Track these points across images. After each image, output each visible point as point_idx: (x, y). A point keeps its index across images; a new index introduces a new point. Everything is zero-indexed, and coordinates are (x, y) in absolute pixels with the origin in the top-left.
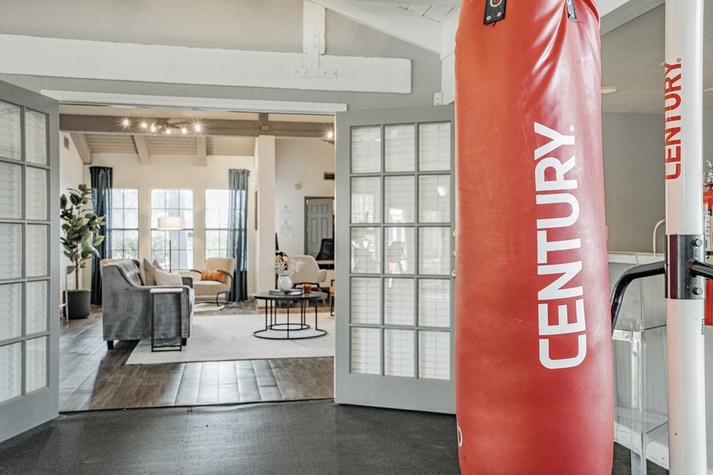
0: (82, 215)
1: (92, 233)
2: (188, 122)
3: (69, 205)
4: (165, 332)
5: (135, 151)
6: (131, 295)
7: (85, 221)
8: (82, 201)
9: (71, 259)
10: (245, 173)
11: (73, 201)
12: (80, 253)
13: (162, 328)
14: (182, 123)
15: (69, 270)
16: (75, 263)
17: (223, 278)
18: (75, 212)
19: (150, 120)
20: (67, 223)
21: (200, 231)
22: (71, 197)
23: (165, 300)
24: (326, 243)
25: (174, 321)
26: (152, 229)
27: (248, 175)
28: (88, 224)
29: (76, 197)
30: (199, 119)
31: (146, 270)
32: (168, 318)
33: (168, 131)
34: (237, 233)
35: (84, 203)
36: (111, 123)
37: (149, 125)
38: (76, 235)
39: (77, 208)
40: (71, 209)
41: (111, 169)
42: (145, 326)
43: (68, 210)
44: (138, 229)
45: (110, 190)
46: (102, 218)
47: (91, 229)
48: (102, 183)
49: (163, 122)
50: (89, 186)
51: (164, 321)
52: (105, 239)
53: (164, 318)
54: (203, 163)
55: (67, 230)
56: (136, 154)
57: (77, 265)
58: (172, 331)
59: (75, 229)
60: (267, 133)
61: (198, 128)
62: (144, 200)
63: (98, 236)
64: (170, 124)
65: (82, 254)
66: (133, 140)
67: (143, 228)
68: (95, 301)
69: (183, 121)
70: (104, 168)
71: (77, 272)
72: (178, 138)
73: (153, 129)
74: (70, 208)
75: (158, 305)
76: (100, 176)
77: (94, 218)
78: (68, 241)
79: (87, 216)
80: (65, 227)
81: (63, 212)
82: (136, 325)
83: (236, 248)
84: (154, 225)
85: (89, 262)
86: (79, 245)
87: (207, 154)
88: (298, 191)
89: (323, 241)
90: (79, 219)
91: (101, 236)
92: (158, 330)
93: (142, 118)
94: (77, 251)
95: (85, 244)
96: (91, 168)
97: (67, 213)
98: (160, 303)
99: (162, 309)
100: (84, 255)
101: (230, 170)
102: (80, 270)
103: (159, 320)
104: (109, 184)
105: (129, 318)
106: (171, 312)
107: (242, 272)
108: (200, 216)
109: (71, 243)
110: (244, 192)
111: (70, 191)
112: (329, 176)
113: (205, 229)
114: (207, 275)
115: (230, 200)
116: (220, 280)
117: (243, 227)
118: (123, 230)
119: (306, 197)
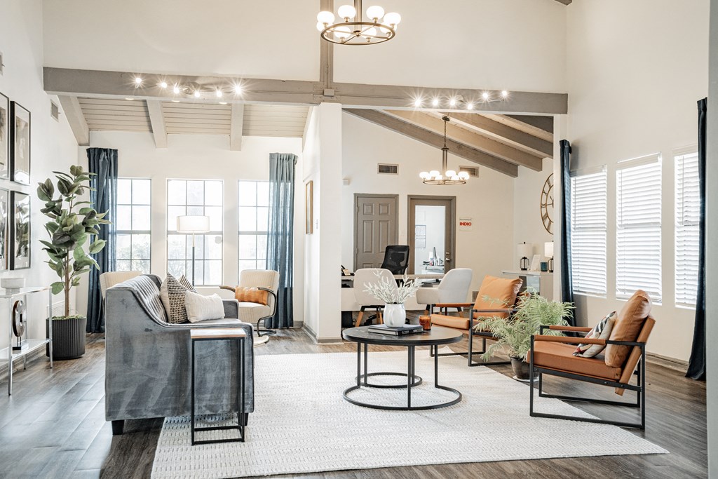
0: (76, 210)
1: (88, 235)
2: (224, 83)
3: (57, 195)
4: (213, 403)
5: (147, 129)
6: (154, 341)
7: (80, 219)
8: (76, 189)
9: (60, 273)
10: (292, 159)
11: (62, 190)
12: (71, 263)
13: (208, 396)
14: (216, 84)
15: (56, 288)
16: (64, 278)
17: (265, 298)
18: (65, 206)
19: (172, 78)
20: (54, 221)
21: (231, 234)
22: (59, 183)
23: (213, 348)
24: (391, 252)
25: (228, 384)
26: (169, 233)
27: (295, 162)
28: (84, 223)
29: (67, 183)
30: (240, 79)
31: (171, 291)
32: (217, 379)
33: (198, 94)
34: (280, 238)
35: (78, 192)
36: (117, 82)
37: (170, 84)
38: (66, 239)
39: (68, 200)
40: (61, 200)
41: (116, 151)
42: (179, 392)
43: (54, 202)
44: (150, 232)
45: (114, 180)
46: (103, 215)
47: (87, 229)
48: (103, 171)
49: (189, 81)
50: (85, 169)
51: (210, 384)
52: (107, 243)
53: (211, 378)
54: (237, 146)
55: (53, 232)
56: (149, 133)
57: (68, 281)
58: (225, 402)
59: (64, 229)
60: (331, 99)
61: (238, 90)
62: (158, 193)
63: (97, 241)
64: (199, 85)
65: (75, 265)
66: (146, 106)
67: (157, 230)
68: (93, 328)
69: (215, 80)
70: (106, 150)
71: (67, 291)
72: (211, 106)
73: (177, 90)
74: (58, 199)
75: (202, 357)
76: (101, 160)
77: (92, 214)
78: (55, 247)
79: (82, 212)
80: (50, 227)
81: (47, 205)
82: (162, 393)
83: (279, 257)
84: (172, 226)
85: (84, 277)
86: (71, 254)
87: (243, 134)
88: (347, 186)
89: (388, 248)
90: (71, 216)
91: (101, 241)
92: (200, 400)
93: (161, 76)
94: (67, 262)
95: (80, 252)
96: (88, 150)
97: (54, 206)
98: (203, 352)
99: (208, 363)
100: (78, 267)
101: (271, 154)
102: (72, 290)
103: (203, 382)
104: (113, 171)
105: (151, 380)
106: (223, 369)
107: (286, 290)
108: (231, 216)
109: (59, 251)
110: (289, 185)
111: (58, 175)
112: (385, 169)
113: (239, 233)
114: (246, 294)
115: (272, 194)
116: (260, 301)
117: (288, 230)
118: (131, 232)
119: (355, 194)
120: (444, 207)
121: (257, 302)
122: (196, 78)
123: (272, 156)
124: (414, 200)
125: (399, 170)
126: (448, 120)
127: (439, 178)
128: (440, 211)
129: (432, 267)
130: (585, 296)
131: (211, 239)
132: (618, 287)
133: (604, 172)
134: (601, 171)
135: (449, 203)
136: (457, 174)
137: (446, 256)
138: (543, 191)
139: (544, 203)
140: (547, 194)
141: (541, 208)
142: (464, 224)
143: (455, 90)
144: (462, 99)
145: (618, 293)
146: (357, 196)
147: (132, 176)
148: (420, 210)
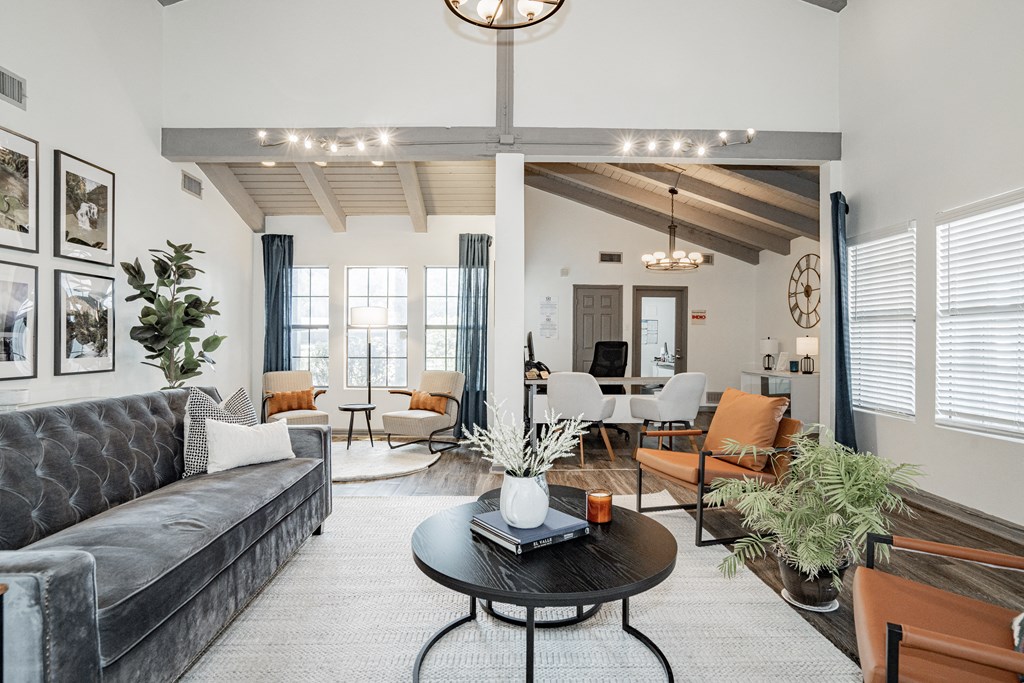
10: (485, 240)
17: (442, 405)
21: (416, 328)
24: (603, 348)
26: (349, 327)
27: (489, 244)
28: (186, 314)
31: (193, 417)
33: (334, 148)
34: (471, 332)
38: (150, 334)
40: (150, 285)
41: (291, 237)
44: (328, 327)
45: (289, 270)
47: (192, 322)
48: (276, 260)
54: (422, 227)
60: (510, 149)
61: (385, 139)
62: (337, 282)
67: (336, 324)
70: (279, 236)
73: (308, 144)
76: (275, 247)
77: (197, 302)
79: (188, 300)
83: (470, 355)
84: (352, 319)
87: (426, 214)
88: (565, 277)
89: (598, 344)
93: (288, 130)
95: (190, 350)
96: (263, 237)
97: (144, 292)
100: (186, 369)
101: (461, 236)
104: (288, 260)
107: (477, 393)
108: (417, 308)
110: (482, 271)
111: (154, 253)
112: (607, 258)
113: (426, 327)
114: (422, 399)
115: (461, 282)
116: (437, 409)
117: (481, 323)
118: (310, 327)
119: (574, 286)
120: (674, 299)
121: (433, 410)
122: (336, 130)
123: (462, 237)
124: (640, 291)
125: (624, 258)
126: (676, 192)
127: (666, 262)
128: (670, 303)
129: (664, 363)
130: (874, 415)
131: (393, 334)
132: (938, 407)
133: (913, 232)
134: (906, 231)
135: (680, 293)
136: (687, 257)
137: (677, 352)
138: (792, 278)
139: (792, 291)
140: (797, 282)
141: (789, 297)
142: (697, 317)
143: (679, 131)
144: (690, 141)
145: (939, 416)
146: (576, 288)
147: (311, 265)
148: (647, 303)
